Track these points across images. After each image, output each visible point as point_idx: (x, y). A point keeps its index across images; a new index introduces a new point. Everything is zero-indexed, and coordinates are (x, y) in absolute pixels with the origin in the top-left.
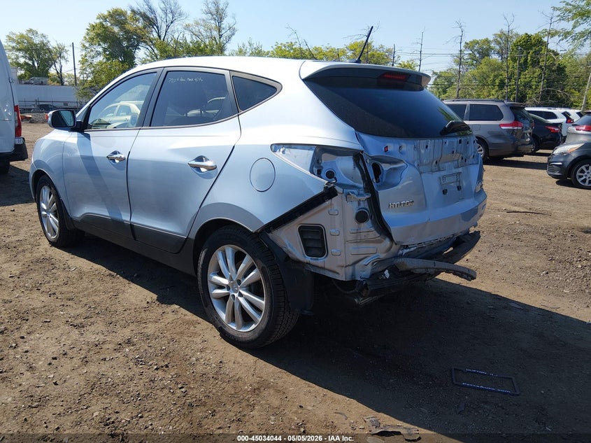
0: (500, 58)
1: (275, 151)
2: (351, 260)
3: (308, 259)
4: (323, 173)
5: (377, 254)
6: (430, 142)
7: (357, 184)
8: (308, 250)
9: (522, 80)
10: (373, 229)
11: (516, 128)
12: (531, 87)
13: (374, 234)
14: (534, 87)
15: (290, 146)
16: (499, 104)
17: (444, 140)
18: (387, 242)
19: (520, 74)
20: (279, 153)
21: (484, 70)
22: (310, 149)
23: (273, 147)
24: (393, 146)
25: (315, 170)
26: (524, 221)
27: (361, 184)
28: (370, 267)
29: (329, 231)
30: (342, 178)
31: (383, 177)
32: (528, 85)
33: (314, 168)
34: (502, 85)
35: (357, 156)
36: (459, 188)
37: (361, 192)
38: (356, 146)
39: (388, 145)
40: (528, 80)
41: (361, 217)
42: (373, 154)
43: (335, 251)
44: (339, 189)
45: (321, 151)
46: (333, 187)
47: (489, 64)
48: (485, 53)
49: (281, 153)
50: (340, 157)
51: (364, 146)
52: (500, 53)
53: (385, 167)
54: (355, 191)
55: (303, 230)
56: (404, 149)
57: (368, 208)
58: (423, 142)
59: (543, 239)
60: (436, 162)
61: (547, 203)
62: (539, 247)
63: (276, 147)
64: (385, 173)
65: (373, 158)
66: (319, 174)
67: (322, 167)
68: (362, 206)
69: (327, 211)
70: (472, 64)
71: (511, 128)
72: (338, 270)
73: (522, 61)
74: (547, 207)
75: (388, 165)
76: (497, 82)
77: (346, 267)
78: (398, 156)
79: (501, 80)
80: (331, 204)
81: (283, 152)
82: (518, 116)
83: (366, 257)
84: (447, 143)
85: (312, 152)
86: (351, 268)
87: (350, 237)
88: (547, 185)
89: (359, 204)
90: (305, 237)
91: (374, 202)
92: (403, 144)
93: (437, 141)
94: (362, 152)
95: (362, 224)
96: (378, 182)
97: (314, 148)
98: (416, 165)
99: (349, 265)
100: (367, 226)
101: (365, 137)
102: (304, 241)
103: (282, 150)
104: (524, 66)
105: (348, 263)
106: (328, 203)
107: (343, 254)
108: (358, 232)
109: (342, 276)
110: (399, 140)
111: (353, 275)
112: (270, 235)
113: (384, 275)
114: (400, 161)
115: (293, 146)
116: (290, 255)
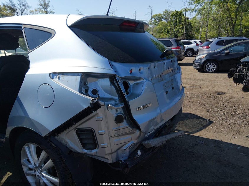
0: (166, 21)
1: (52, 78)
2: (115, 148)
3: (85, 151)
4: (90, 92)
5: (132, 141)
6: (156, 64)
7: (114, 97)
8: (84, 146)
9: (176, 29)
10: (127, 126)
11: (178, 49)
12: (179, 32)
13: (129, 129)
14: (180, 32)
15: (63, 74)
16: (170, 40)
17: (164, 61)
18: (137, 133)
19: (174, 27)
20: (56, 80)
21: (160, 26)
22: (78, 75)
23: (51, 75)
24: (135, 69)
25: (83, 90)
26: (191, 92)
27: (117, 97)
28: (128, 150)
29: (97, 132)
30: (102, 94)
31: (131, 90)
32: (178, 31)
33: (82, 89)
34: (168, 32)
35: (112, 78)
36: (173, 88)
37: (117, 102)
38: (111, 71)
39: (132, 68)
40: (178, 29)
41: (119, 120)
42: (123, 75)
43: (103, 144)
44: (101, 103)
45: (85, 77)
46: (97, 102)
47: (162, 24)
48: (160, 19)
49: (57, 79)
50: (100, 80)
51: (116, 71)
52: (166, 19)
53: (131, 83)
54: (113, 102)
55: (79, 133)
56: (142, 70)
57: (123, 112)
58: (152, 65)
59: (201, 100)
60: (161, 76)
61: (197, 81)
62: (201, 105)
63: (53, 75)
64: (131, 86)
65: (123, 78)
66: (86, 93)
67: (88, 87)
68: (119, 112)
69: (94, 119)
70: (156, 24)
71: (176, 49)
72: (107, 157)
73: (175, 22)
74: (197, 83)
75: (133, 81)
76: (166, 31)
77: (112, 153)
78: (139, 75)
79: (168, 30)
80: (97, 114)
81: (59, 78)
82: (179, 44)
83: (124, 145)
84: (166, 63)
85: (79, 78)
86: (115, 154)
87: (113, 134)
88: (194, 72)
89: (117, 110)
90: (82, 137)
91: (127, 108)
92: (141, 67)
93: (160, 63)
94: (115, 75)
95: (120, 124)
96: (127, 94)
97: (80, 74)
98: (150, 79)
99: (114, 152)
100: (124, 124)
101: (116, 64)
102: (81, 140)
103: (57, 77)
104: (176, 24)
105: (113, 151)
106: (94, 113)
107: (109, 146)
108: (118, 130)
109: (110, 160)
110: (138, 64)
111: (117, 157)
112: (56, 137)
113: (138, 154)
114: (140, 79)
115: (65, 74)
116: (72, 150)
